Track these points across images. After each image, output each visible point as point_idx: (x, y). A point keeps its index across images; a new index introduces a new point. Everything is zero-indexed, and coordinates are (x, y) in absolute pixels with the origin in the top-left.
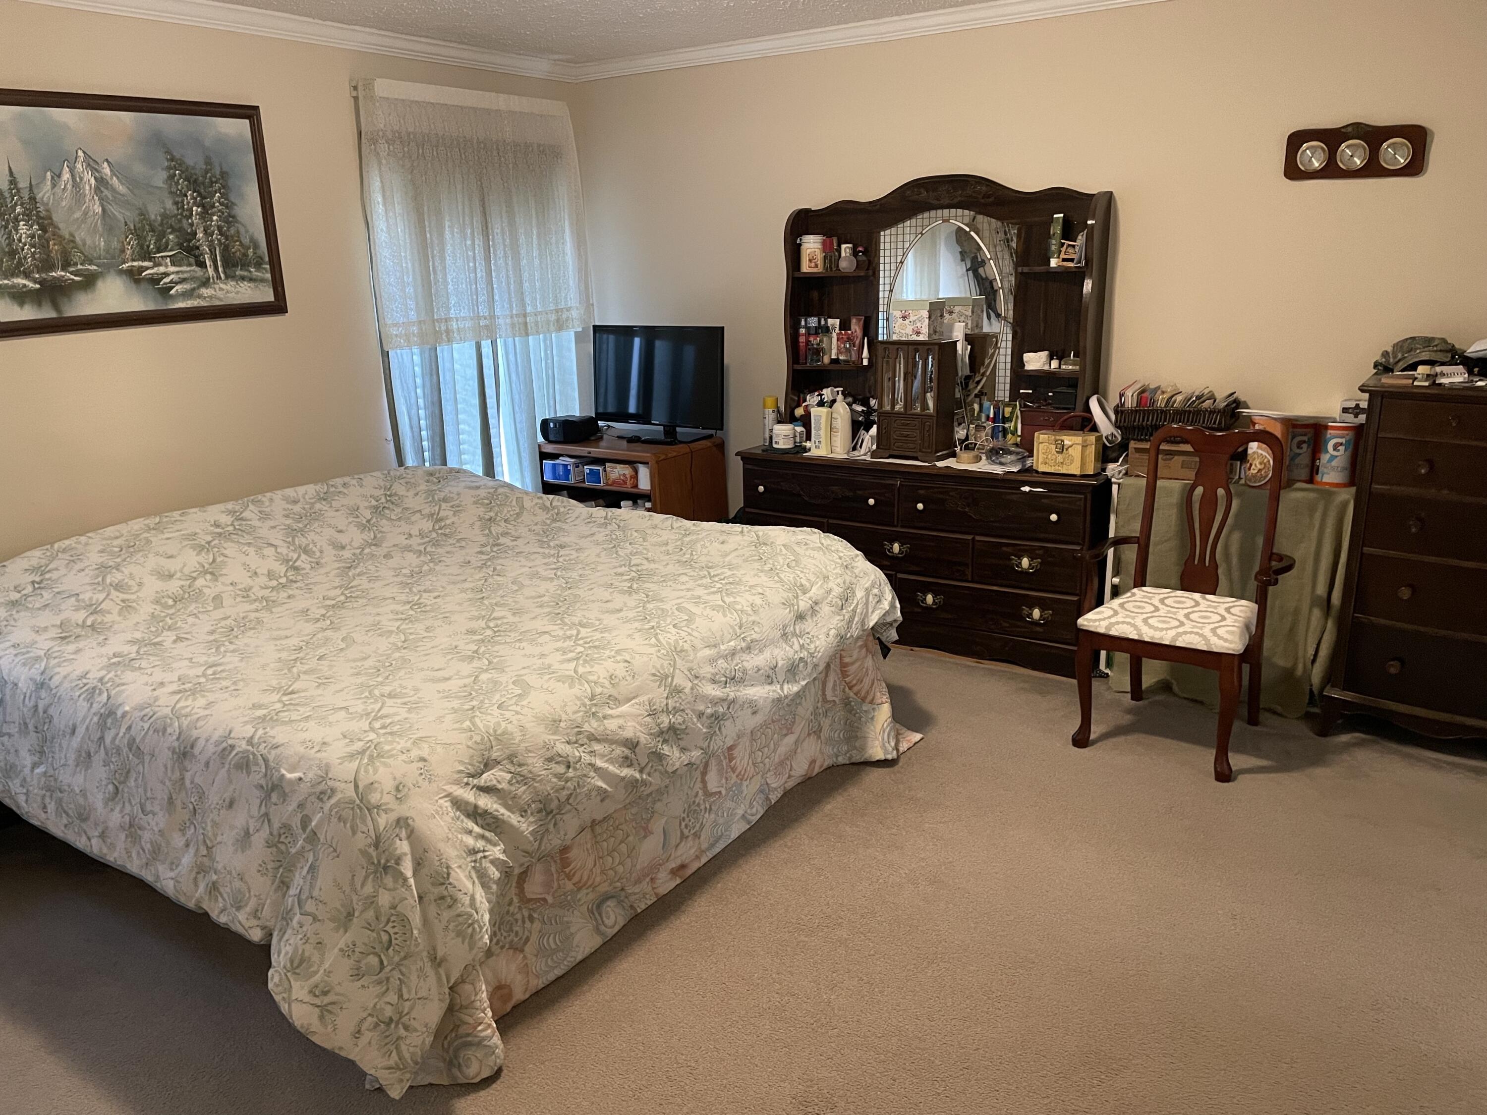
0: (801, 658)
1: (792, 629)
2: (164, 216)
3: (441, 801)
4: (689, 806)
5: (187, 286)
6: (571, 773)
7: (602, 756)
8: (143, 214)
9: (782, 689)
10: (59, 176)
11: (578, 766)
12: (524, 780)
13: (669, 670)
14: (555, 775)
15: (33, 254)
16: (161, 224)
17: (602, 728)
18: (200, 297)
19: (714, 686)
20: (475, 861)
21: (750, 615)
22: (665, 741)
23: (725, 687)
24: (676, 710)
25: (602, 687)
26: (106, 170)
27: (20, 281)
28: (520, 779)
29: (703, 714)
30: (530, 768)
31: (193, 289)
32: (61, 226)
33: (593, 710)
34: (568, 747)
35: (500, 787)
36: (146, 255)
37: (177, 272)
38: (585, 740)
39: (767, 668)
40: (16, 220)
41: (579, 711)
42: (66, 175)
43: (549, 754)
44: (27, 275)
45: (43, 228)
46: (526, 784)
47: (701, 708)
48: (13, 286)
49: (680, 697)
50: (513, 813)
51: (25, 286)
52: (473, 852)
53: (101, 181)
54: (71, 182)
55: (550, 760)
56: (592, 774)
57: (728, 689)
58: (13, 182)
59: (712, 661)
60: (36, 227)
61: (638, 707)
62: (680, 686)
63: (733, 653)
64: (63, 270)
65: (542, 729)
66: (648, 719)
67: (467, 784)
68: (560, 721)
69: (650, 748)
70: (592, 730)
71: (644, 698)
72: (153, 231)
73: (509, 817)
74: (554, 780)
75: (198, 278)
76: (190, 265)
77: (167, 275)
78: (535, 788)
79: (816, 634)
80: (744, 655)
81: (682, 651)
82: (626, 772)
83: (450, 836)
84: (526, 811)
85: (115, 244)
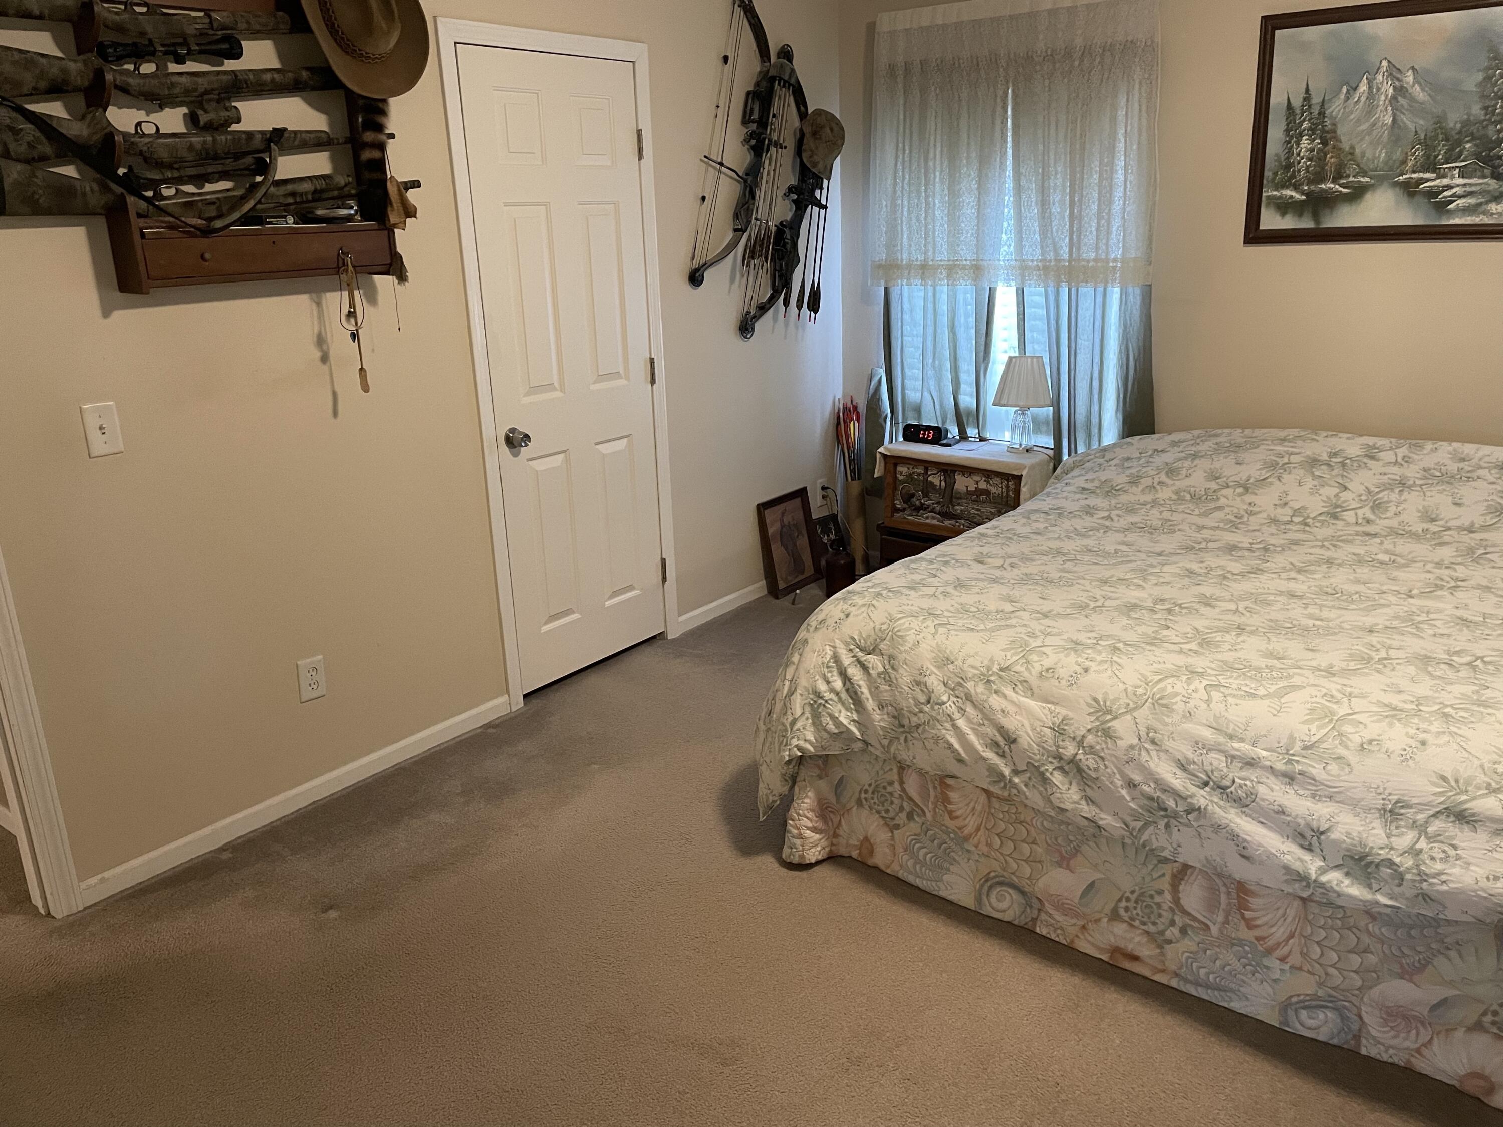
0: (1390, 863)
1: (1421, 817)
2: (1466, 123)
3: (827, 647)
4: (1142, 894)
5: (1472, 201)
6: (927, 709)
7: (969, 721)
8: (1440, 121)
9: (1323, 871)
10: (1355, 89)
11: (936, 707)
12: (890, 682)
13: (1119, 708)
14: (914, 699)
15: (1308, 167)
16: (1460, 132)
17: (985, 697)
18: (1485, 213)
19: (1179, 772)
20: (815, 702)
21: (1347, 747)
22: (1060, 769)
23: (1203, 789)
24: (1091, 750)
25: (1027, 669)
26: (1410, 78)
27: (1289, 193)
28: (887, 678)
29: (1135, 786)
30: (898, 676)
31: (1481, 204)
32: (1343, 138)
33: (992, 678)
34: (942, 688)
35: (871, 671)
36: (1430, 165)
37: (1465, 185)
38: (963, 695)
39: (1302, 822)
40: (1301, 135)
41: (978, 669)
42: (1363, 87)
43: (918, 678)
44: (1296, 188)
45: (1324, 143)
46: (890, 685)
47: (1137, 778)
48: (1280, 198)
49: (1106, 743)
50: (873, 700)
51: (1291, 197)
52: (819, 695)
53: (1400, 90)
54: (1366, 95)
55: (918, 683)
56: (948, 725)
57: (1202, 792)
58: (1307, 98)
59: (1197, 744)
60: (1318, 141)
61: (1046, 712)
62: (1115, 732)
63: (1251, 763)
64: (1333, 182)
65: (930, 655)
66: (1048, 731)
67: (851, 650)
68: (952, 663)
69: (1030, 758)
70: (973, 691)
71: (1064, 712)
72: (1447, 140)
73: (868, 699)
74: (911, 701)
75: (1488, 192)
76: (1484, 177)
77: (1450, 187)
78: (895, 695)
79: (1472, 860)
80: (1272, 778)
81: (1165, 706)
82: (990, 755)
83: (811, 671)
84: (883, 707)
85: (1398, 155)
